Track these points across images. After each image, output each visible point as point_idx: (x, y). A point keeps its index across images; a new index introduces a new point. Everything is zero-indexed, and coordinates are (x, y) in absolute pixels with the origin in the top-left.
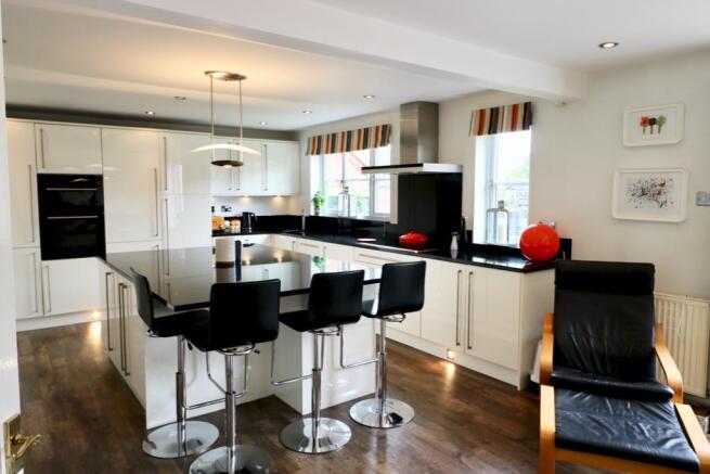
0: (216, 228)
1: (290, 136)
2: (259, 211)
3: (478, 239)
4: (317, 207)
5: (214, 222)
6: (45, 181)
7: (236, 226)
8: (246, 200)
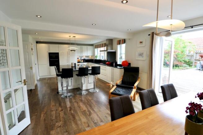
0: (78, 61)
1: (92, 45)
2: (86, 59)
3: (118, 63)
4: (96, 58)
5: (78, 60)
6: (50, 54)
7: (83, 61)
8: (84, 57)
